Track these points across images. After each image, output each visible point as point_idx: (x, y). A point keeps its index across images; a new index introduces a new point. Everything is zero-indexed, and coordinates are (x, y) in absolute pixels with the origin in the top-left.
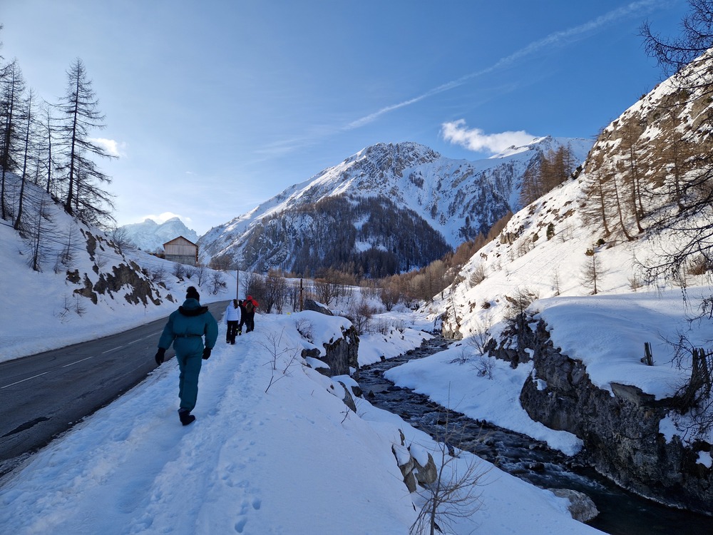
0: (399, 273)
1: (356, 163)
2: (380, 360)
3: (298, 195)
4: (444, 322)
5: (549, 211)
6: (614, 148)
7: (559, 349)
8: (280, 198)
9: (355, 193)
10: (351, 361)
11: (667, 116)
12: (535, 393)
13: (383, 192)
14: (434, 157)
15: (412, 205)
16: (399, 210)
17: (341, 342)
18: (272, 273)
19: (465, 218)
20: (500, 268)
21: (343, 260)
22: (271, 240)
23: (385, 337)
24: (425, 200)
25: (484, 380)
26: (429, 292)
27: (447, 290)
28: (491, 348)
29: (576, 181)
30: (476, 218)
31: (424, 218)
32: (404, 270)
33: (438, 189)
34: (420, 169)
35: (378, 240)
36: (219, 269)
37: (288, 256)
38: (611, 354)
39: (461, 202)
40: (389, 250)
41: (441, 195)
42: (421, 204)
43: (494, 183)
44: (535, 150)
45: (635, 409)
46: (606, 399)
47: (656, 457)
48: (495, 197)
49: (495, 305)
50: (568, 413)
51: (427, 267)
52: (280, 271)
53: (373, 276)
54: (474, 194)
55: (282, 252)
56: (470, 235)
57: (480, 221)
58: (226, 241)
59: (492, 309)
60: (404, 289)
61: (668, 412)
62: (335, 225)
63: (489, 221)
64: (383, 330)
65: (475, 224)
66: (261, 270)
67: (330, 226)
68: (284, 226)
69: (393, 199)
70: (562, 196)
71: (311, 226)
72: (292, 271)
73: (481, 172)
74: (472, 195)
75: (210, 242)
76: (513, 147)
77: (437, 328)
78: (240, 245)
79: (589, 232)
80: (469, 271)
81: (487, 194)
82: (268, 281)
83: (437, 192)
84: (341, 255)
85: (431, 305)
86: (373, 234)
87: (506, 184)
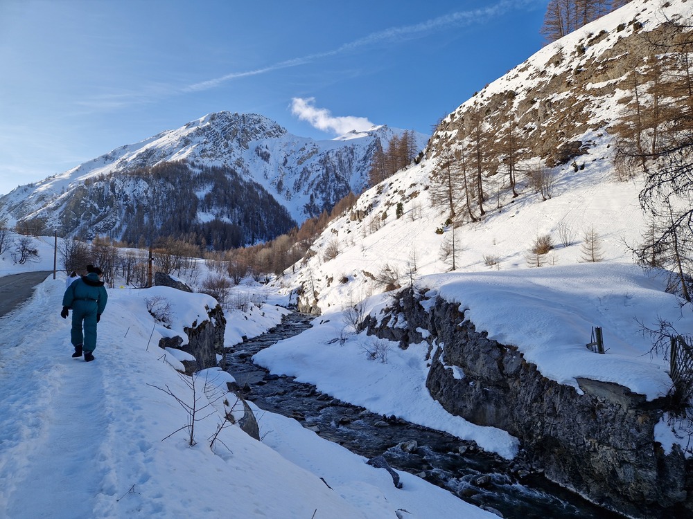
0: (244, 247)
1: (199, 129)
2: (242, 341)
3: (131, 157)
4: (300, 296)
5: (395, 192)
6: (451, 138)
7: (485, 333)
8: (107, 159)
9: (197, 161)
10: (216, 346)
11: (497, 113)
12: (452, 382)
13: (228, 162)
14: (281, 132)
15: (258, 179)
16: (245, 182)
17: (207, 326)
18: (98, 240)
19: (309, 195)
20: (353, 244)
21: (183, 230)
22: (96, 205)
23: (246, 314)
24: (272, 174)
26: (280, 265)
27: (298, 264)
28: (369, 325)
29: (419, 166)
30: (320, 196)
31: (270, 192)
32: (249, 243)
33: (284, 164)
34: (266, 143)
35: (222, 211)
36: (28, 234)
37: (118, 223)
39: (306, 179)
40: (234, 222)
41: (287, 171)
42: (267, 178)
43: (336, 164)
44: (373, 137)
45: (621, 412)
46: (573, 397)
47: (655, 473)
48: (338, 178)
49: (352, 280)
50: (498, 406)
51: (273, 241)
52: (107, 239)
53: (217, 248)
54: (319, 173)
55: (110, 219)
56: (314, 212)
57: (323, 199)
58: (37, 203)
59: (350, 283)
60: (252, 262)
61: (662, 415)
62: (174, 193)
63: (332, 199)
64: (242, 307)
65: (319, 202)
66: (84, 236)
67: (168, 193)
68: (113, 190)
69: (239, 171)
70: (404, 179)
71: (146, 192)
72: (123, 240)
73: (325, 152)
74: (316, 174)
75: (16, 202)
76: (354, 132)
77: (292, 302)
78: (55, 208)
79: (437, 212)
80: (320, 245)
81: (330, 174)
82: (95, 250)
83: (283, 167)
84: (182, 225)
85: (282, 279)
86: (217, 205)
87: (347, 165)
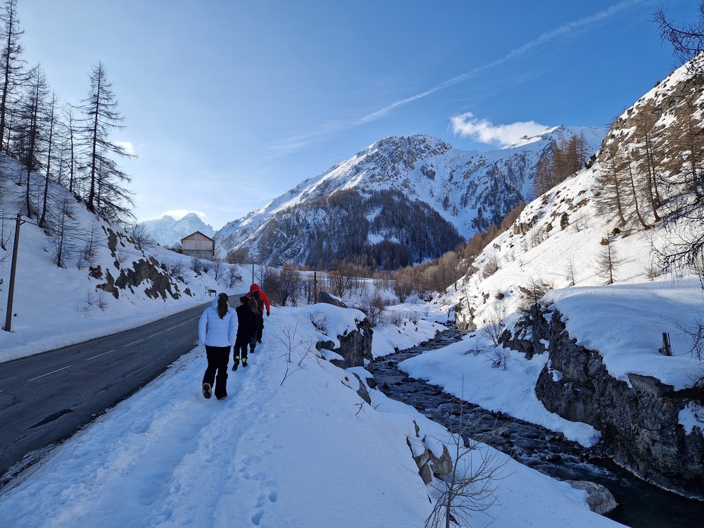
0: (412, 265)
1: (368, 156)
2: (394, 352)
3: (311, 190)
4: (457, 313)
5: (562, 201)
6: (628, 136)
7: (575, 340)
8: (293, 193)
9: (367, 187)
10: (365, 352)
11: (683, 103)
12: (551, 384)
13: (395, 184)
14: (446, 148)
15: (424, 197)
16: (411, 202)
17: (355, 334)
18: (287, 266)
19: (477, 209)
20: (514, 259)
21: (356, 253)
22: (285, 234)
23: (399, 329)
24: (437, 192)
25: (499, 371)
26: (442, 283)
27: (460, 281)
28: (505, 339)
29: (590, 170)
30: (488, 209)
31: (436, 209)
32: (417, 261)
33: (450, 180)
34: (431, 161)
35: (390, 232)
36: (235, 263)
37: (302, 249)
38: (629, 345)
39: (473, 193)
40: (401, 242)
41: (453, 187)
42: (433, 196)
43: (506, 174)
44: (547, 140)
45: (653, 400)
46: (624, 390)
47: (676, 449)
48: (508, 188)
49: (509, 296)
50: (585, 404)
51: (440, 258)
52: (294, 264)
53: (386, 268)
54: (487, 185)
55: (296, 246)
56: (483, 226)
57: (493, 212)
58: (241, 236)
59: (506, 300)
60: (417, 281)
61: (687, 403)
62: (347, 218)
63: (502, 211)
64: (396, 322)
65: (487, 215)
66: (276, 263)
67: (343, 219)
68: (298, 220)
69: (405, 192)
70: (574, 186)
71: (324, 219)
72: (306, 264)
73: (493, 163)
74: (484, 187)
75: (226, 236)
76: (525, 137)
77: (450, 319)
78: (255, 240)
79: (604, 222)
80: (482, 262)
81: (499, 185)
82: (283, 275)
83: (449, 184)
84: (354, 248)
85: (444, 297)
86: (385, 227)
87: (518, 174)
